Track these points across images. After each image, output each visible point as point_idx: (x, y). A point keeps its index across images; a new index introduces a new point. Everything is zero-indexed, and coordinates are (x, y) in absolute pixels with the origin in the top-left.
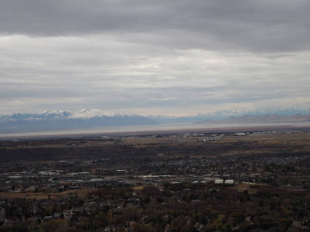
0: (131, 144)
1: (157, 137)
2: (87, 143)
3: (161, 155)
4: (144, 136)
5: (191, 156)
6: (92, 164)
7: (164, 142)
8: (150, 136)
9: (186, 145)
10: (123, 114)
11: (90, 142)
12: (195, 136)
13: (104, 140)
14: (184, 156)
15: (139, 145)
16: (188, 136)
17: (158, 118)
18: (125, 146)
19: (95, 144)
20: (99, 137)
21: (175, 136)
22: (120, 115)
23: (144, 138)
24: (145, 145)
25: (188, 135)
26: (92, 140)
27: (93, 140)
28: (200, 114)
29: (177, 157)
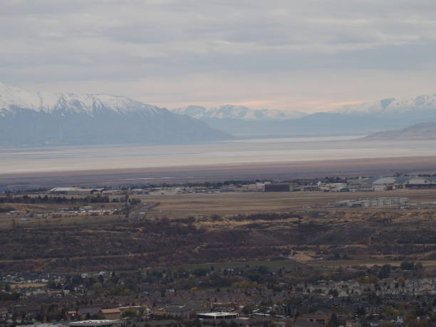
0: (185, 216)
1: (268, 189)
2: (9, 210)
3: (303, 257)
4: (218, 186)
5: (425, 264)
6: (50, 292)
7: (309, 208)
8: (238, 183)
9: (397, 221)
10: (89, 103)
11: (22, 209)
12: (419, 186)
13: (73, 200)
14: (398, 264)
15: (215, 218)
16: (390, 188)
17: (221, 116)
18: (163, 226)
19: (44, 216)
20: (41, 190)
21: (340, 186)
22: (77, 103)
23: (217, 193)
24: (240, 218)
25: (391, 180)
26: (26, 199)
27: (33, 201)
28: (385, 103)
29: (369, 266)
